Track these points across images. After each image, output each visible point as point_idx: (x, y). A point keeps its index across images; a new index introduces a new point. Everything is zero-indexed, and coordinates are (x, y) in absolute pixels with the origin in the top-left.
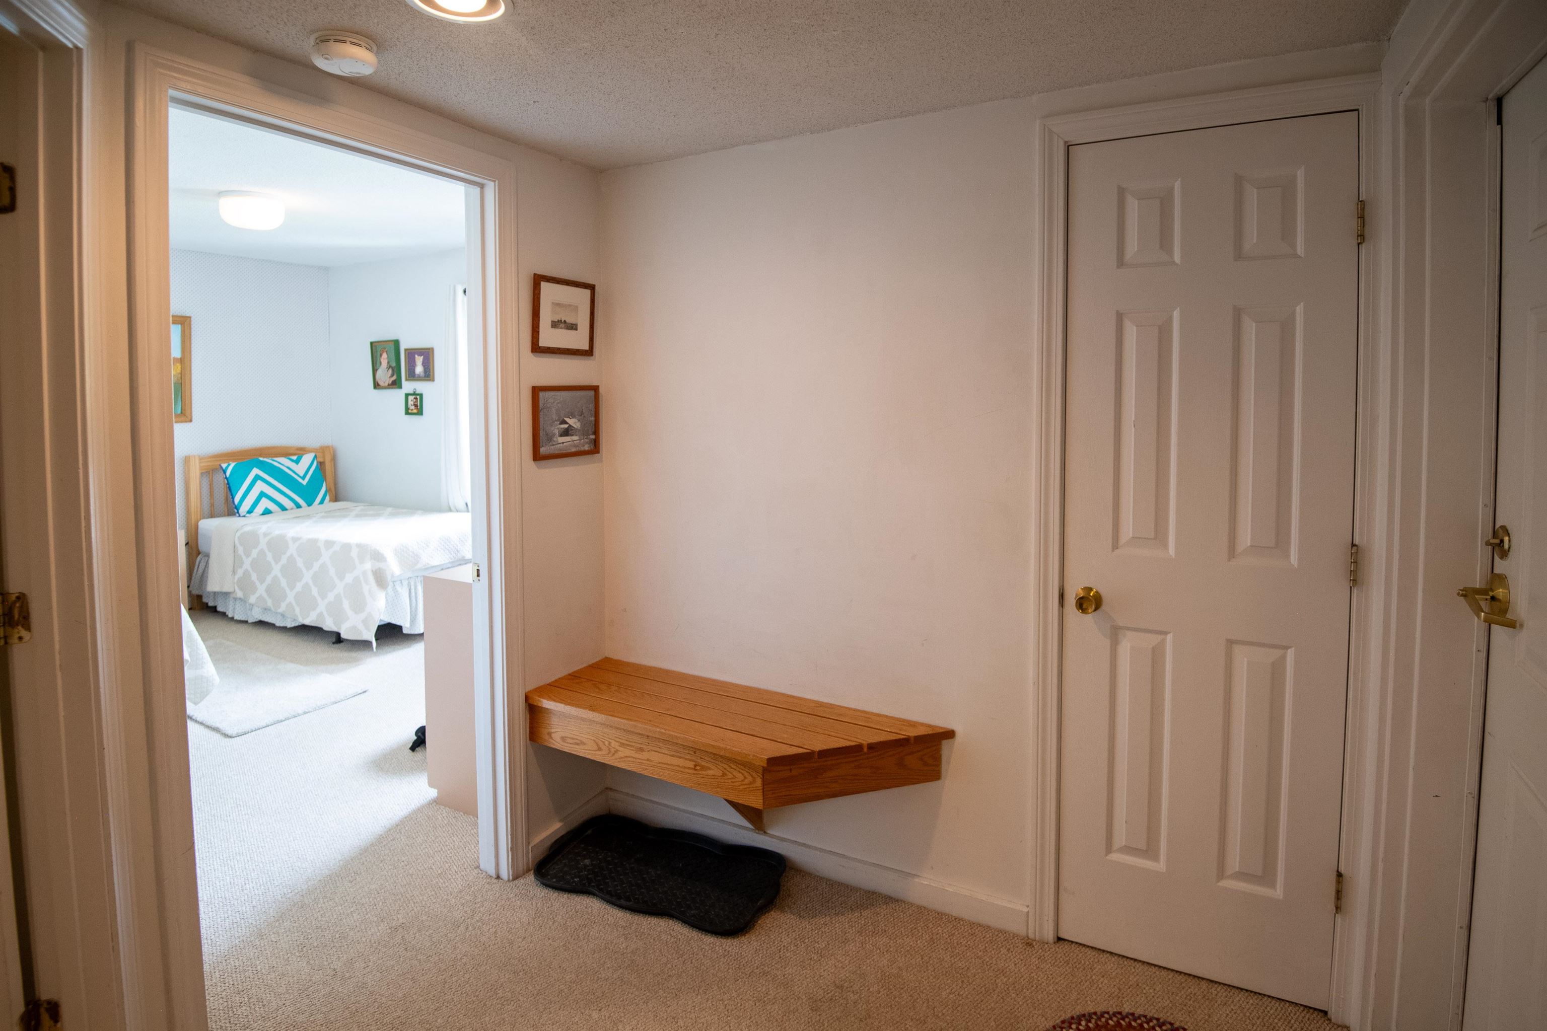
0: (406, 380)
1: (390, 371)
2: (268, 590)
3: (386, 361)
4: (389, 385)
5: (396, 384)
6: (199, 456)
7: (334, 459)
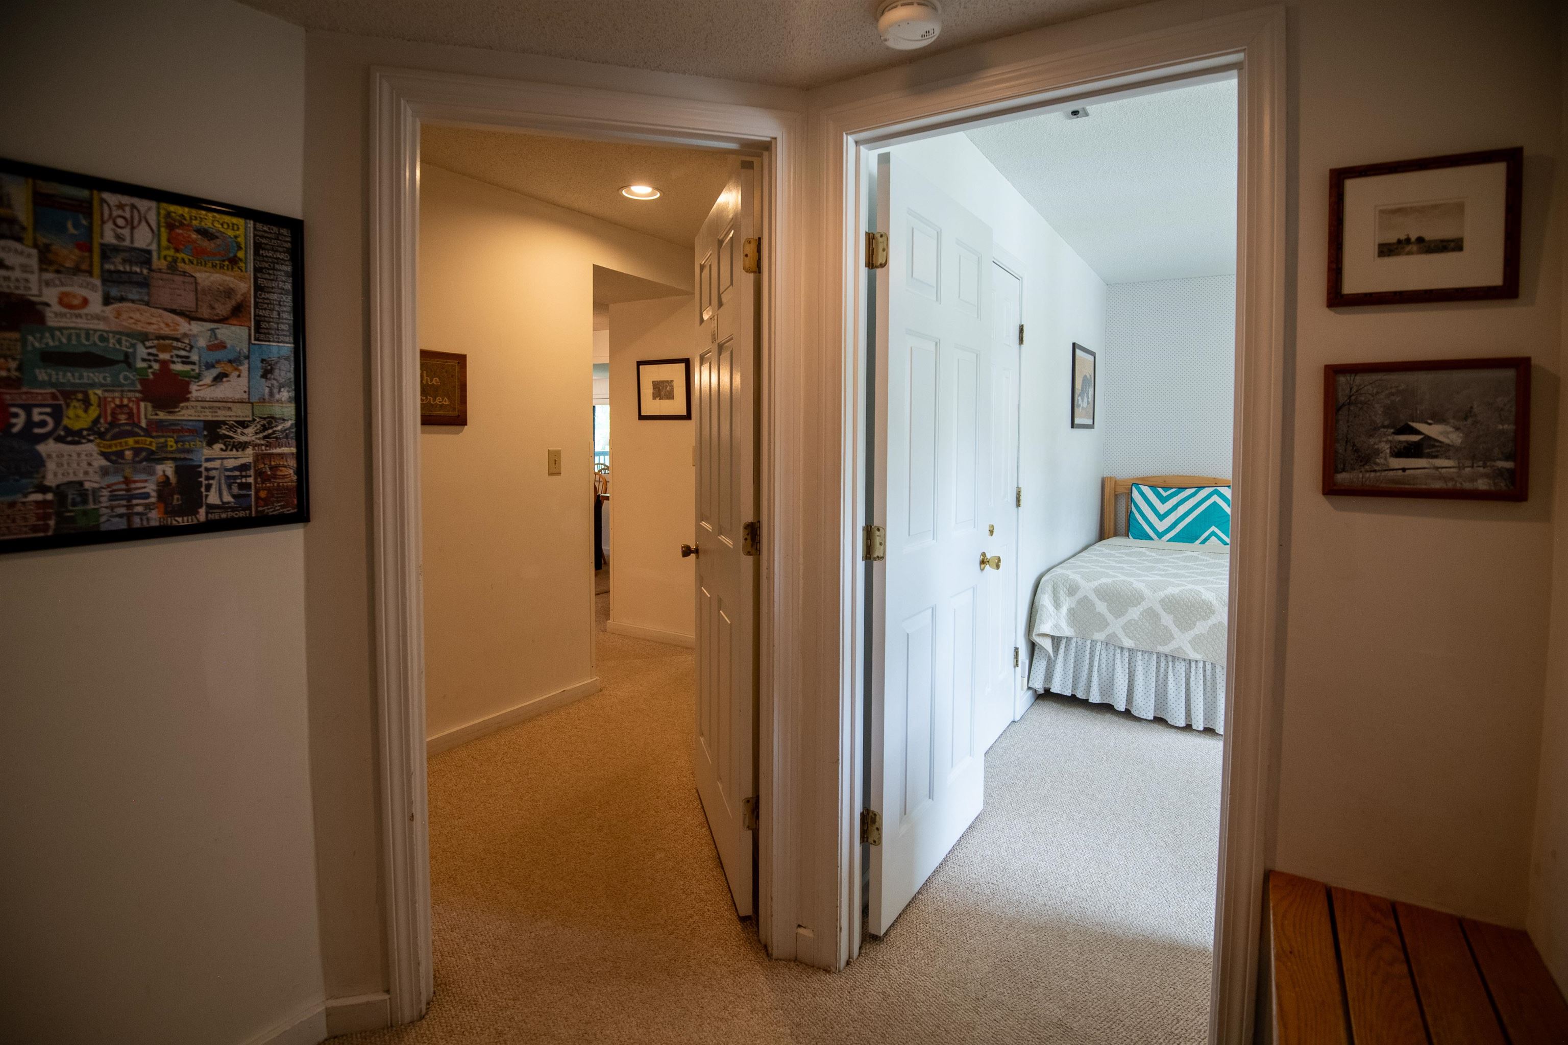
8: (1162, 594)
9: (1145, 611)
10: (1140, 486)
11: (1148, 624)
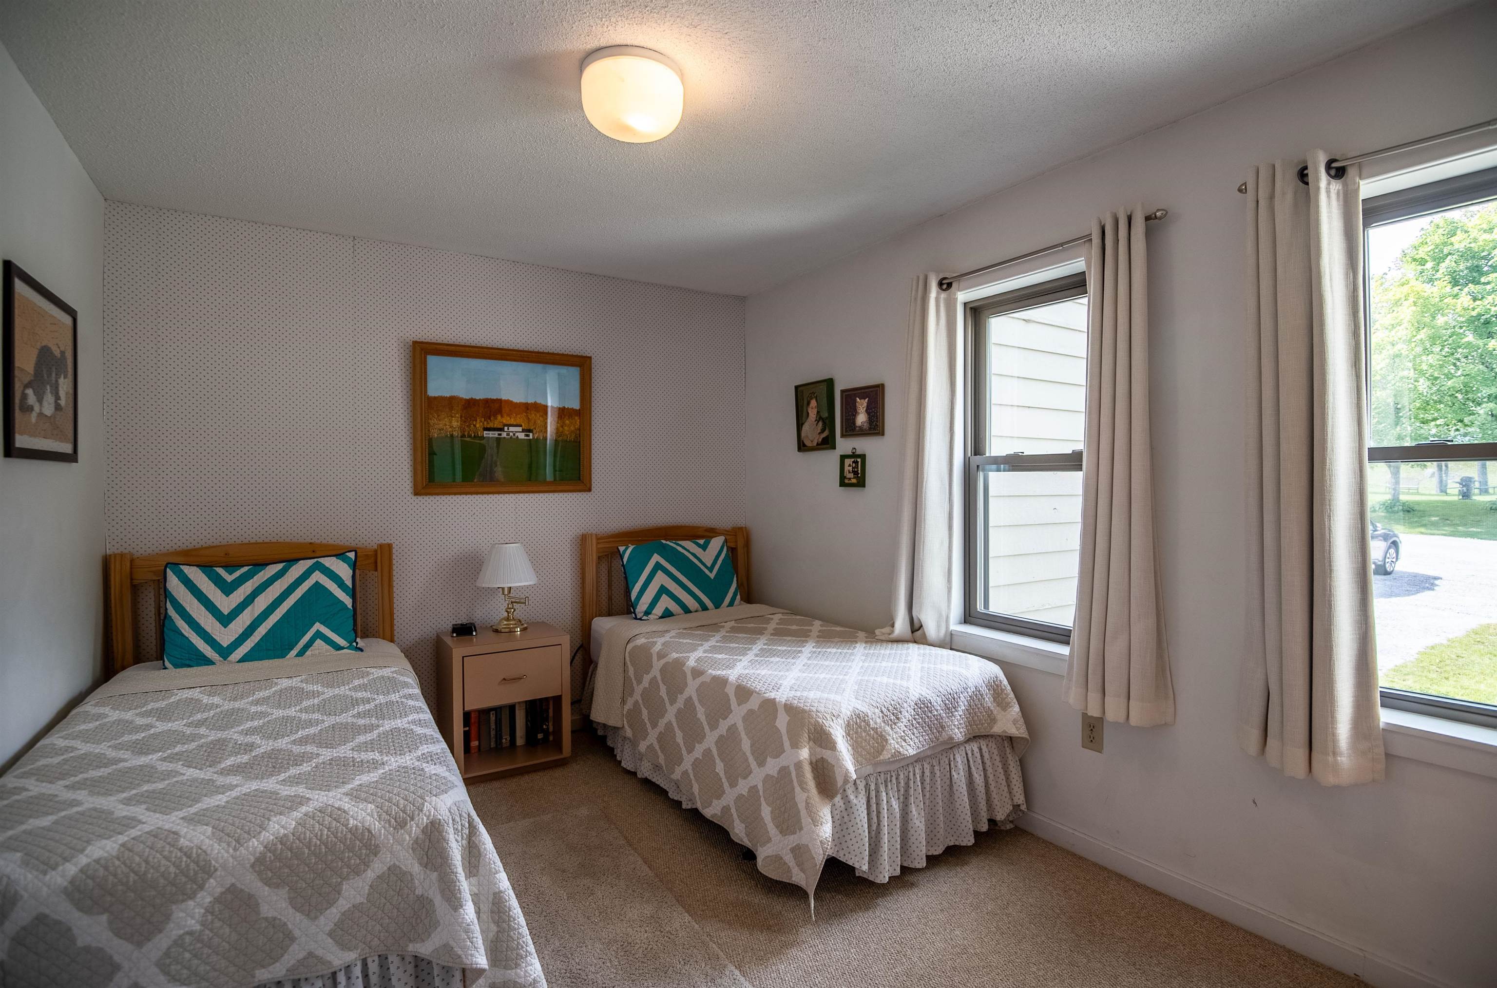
0: (842, 436)
1: (820, 424)
2: (660, 738)
3: (815, 411)
4: (818, 444)
5: (828, 443)
6: (596, 535)
7: (747, 544)
8: (255, 845)
9: (218, 900)
10: (182, 567)
11: (227, 930)
